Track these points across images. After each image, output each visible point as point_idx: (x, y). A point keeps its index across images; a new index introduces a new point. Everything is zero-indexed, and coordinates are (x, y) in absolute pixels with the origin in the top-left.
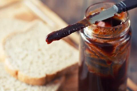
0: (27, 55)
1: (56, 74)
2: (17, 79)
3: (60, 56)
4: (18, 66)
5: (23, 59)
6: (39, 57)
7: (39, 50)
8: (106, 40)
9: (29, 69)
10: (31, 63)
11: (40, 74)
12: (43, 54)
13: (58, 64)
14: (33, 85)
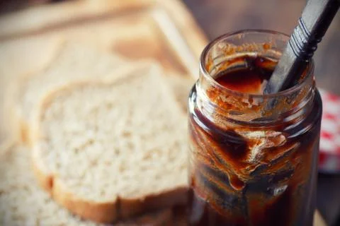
0: (91, 142)
1: (143, 199)
2: (52, 197)
3: (172, 160)
4: (59, 166)
5: (76, 151)
6: (117, 152)
7: (127, 135)
8: (232, 125)
9: (83, 177)
10: (94, 164)
11: (103, 193)
12: (131, 146)
13: (158, 177)
14: (83, 219)
